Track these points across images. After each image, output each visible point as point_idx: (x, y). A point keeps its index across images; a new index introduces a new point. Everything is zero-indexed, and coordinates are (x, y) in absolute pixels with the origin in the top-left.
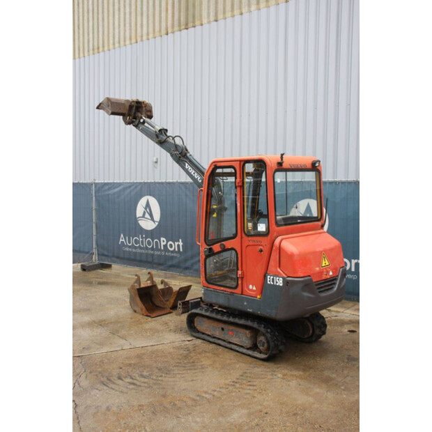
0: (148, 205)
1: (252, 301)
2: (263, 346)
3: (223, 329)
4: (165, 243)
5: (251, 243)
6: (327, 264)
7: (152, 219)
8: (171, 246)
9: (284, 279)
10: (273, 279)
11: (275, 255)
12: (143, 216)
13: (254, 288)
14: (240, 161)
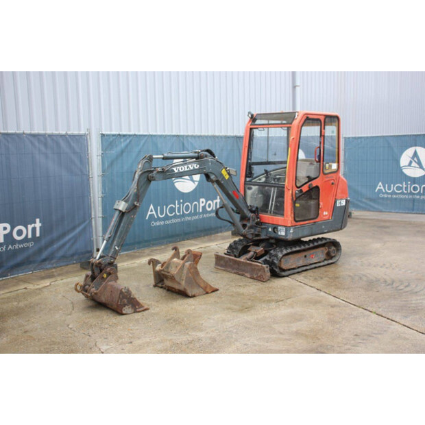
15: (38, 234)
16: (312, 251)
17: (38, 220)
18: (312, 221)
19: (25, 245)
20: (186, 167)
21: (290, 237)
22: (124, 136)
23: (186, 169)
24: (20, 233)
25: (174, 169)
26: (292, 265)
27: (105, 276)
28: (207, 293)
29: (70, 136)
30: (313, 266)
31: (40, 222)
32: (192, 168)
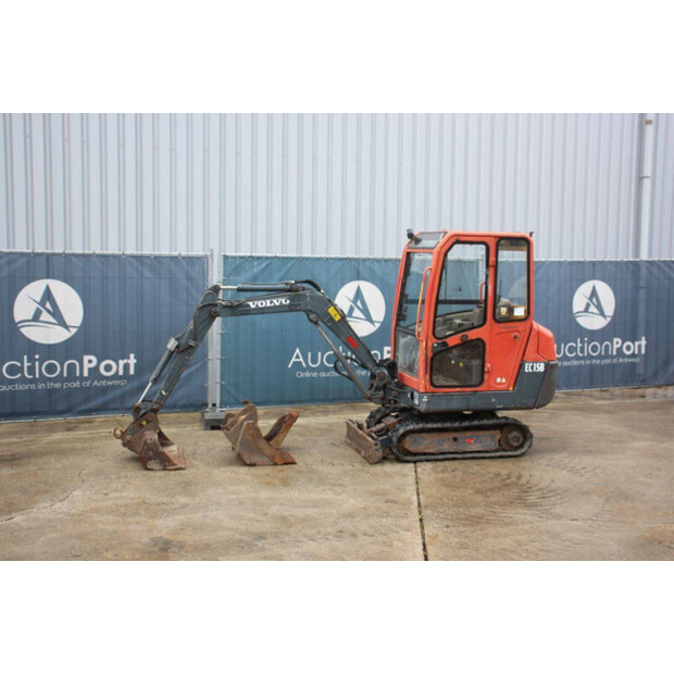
0: (48, 295)
1: (502, 396)
3: (455, 439)
4: (93, 365)
5: (503, 330)
7: (62, 323)
9: (546, 363)
10: (532, 367)
11: (533, 340)
12: (36, 317)
13: (504, 380)
14: (495, 237)
15: (132, 372)
16: (469, 434)
17: (132, 356)
18: (473, 389)
19: (115, 382)
20: (268, 302)
21: (423, 408)
22: (258, 258)
23: (269, 305)
24: (108, 368)
25: (251, 304)
26: (428, 448)
27: (144, 423)
28: (276, 464)
29: (184, 258)
30: (470, 455)
31: (135, 358)
32: (277, 304)
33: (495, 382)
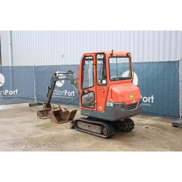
1: (100, 113)
2: (105, 132)
3: (89, 126)
4: (67, 93)
5: (100, 89)
6: (133, 97)
8: (69, 94)
9: (113, 103)
10: (109, 104)
11: (110, 93)
13: (102, 108)
14: (95, 53)
33: (99, 108)
